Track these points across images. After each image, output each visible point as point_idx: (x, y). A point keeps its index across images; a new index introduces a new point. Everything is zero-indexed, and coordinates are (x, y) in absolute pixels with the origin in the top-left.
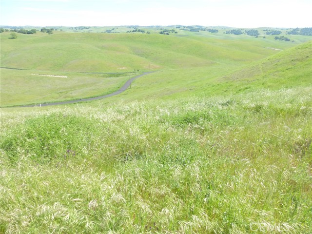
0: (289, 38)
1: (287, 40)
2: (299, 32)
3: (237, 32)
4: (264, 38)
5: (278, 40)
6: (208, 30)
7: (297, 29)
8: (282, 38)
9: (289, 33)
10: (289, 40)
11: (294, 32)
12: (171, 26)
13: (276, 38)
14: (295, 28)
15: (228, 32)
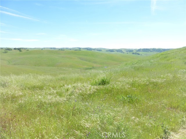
0: (139, 53)
1: (138, 54)
2: (141, 50)
3: (112, 51)
4: (127, 53)
5: (134, 54)
6: (96, 50)
7: (140, 49)
8: (136, 53)
9: (137, 51)
10: (139, 54)
11: (139, 50)
12: (74, 48)
13: (133, 53)
14: (139, 49)
15: (107, 51)
